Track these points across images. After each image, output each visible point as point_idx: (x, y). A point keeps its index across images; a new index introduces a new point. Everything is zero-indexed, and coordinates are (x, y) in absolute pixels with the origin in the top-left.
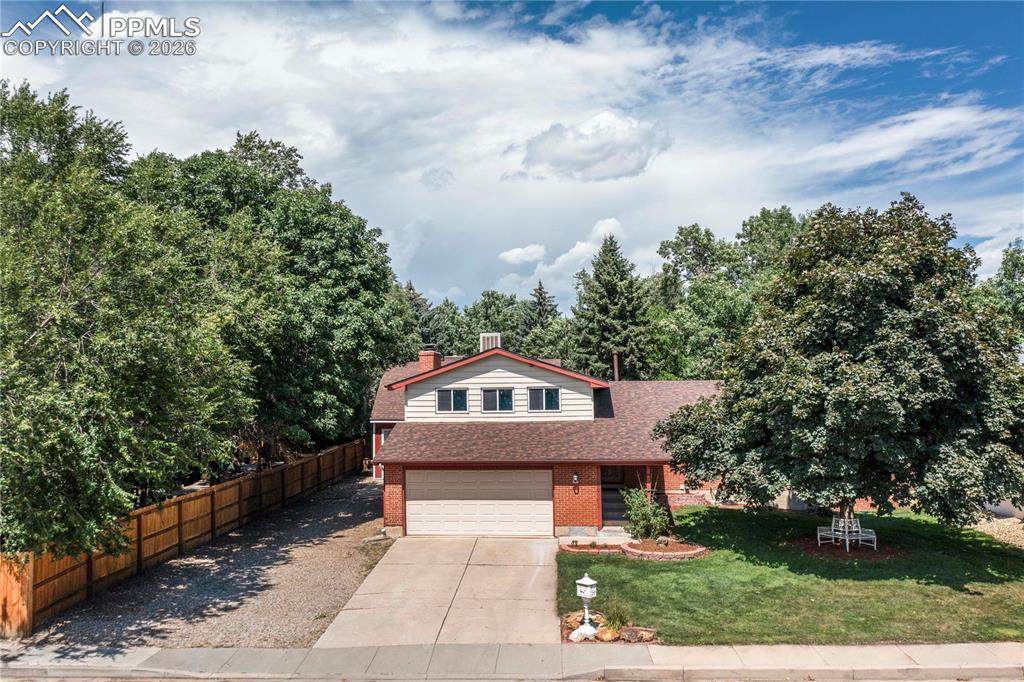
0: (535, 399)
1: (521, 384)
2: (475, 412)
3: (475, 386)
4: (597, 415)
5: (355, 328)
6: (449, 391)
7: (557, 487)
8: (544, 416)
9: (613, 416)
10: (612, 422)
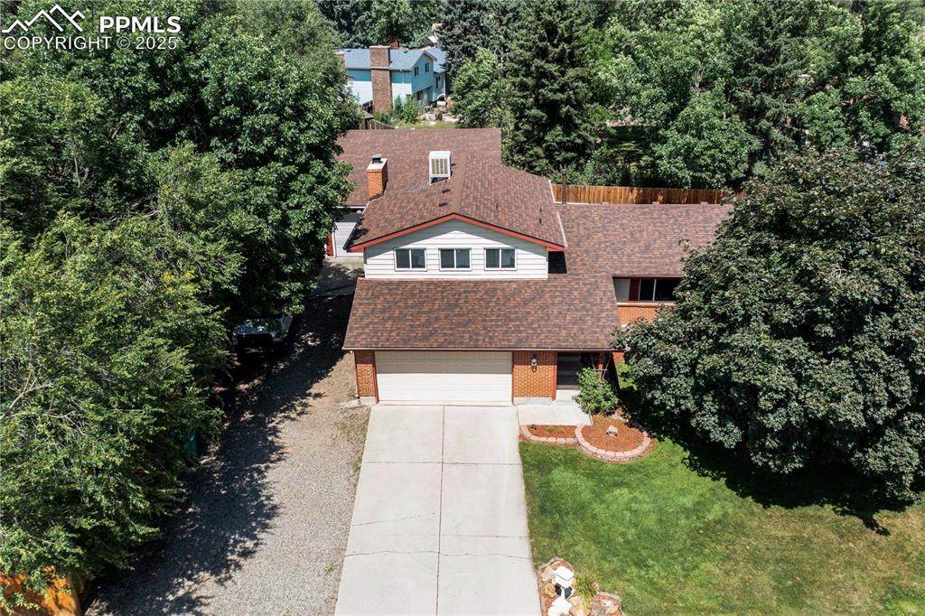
0: (492, 258)
1: (477, 245)
2: (433, 270)
3: (432, 246)
4: (550, 272)
5: (311, 211)
6: (407, 250)
7: (516, 366)
8: (499, 274)
9: (566, 272)
10: (565, 280)
